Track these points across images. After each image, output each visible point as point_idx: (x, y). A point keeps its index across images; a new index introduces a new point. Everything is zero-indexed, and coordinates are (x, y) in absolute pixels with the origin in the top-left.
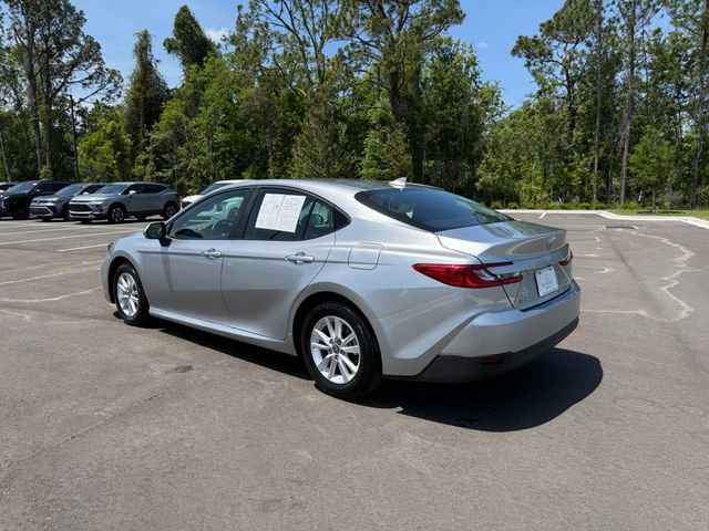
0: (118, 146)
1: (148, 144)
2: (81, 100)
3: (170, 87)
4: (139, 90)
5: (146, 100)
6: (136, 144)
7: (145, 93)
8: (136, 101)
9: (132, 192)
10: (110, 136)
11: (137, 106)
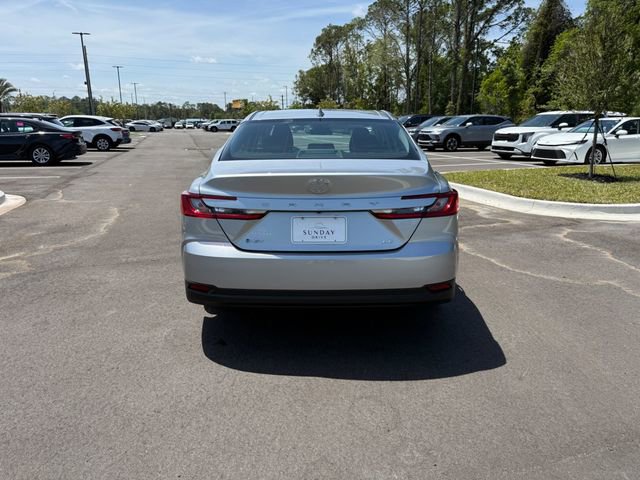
0: (512, 81)
1: (539, 77)
2: (495, 41)
3: (574, 16)
4: (541, 24)
5: (545, 33)
6: (528, 78)
7: (546, 26)
8: (537, 35)
9: (470, 124)
10: (505, 72)
11: (536, 41)
